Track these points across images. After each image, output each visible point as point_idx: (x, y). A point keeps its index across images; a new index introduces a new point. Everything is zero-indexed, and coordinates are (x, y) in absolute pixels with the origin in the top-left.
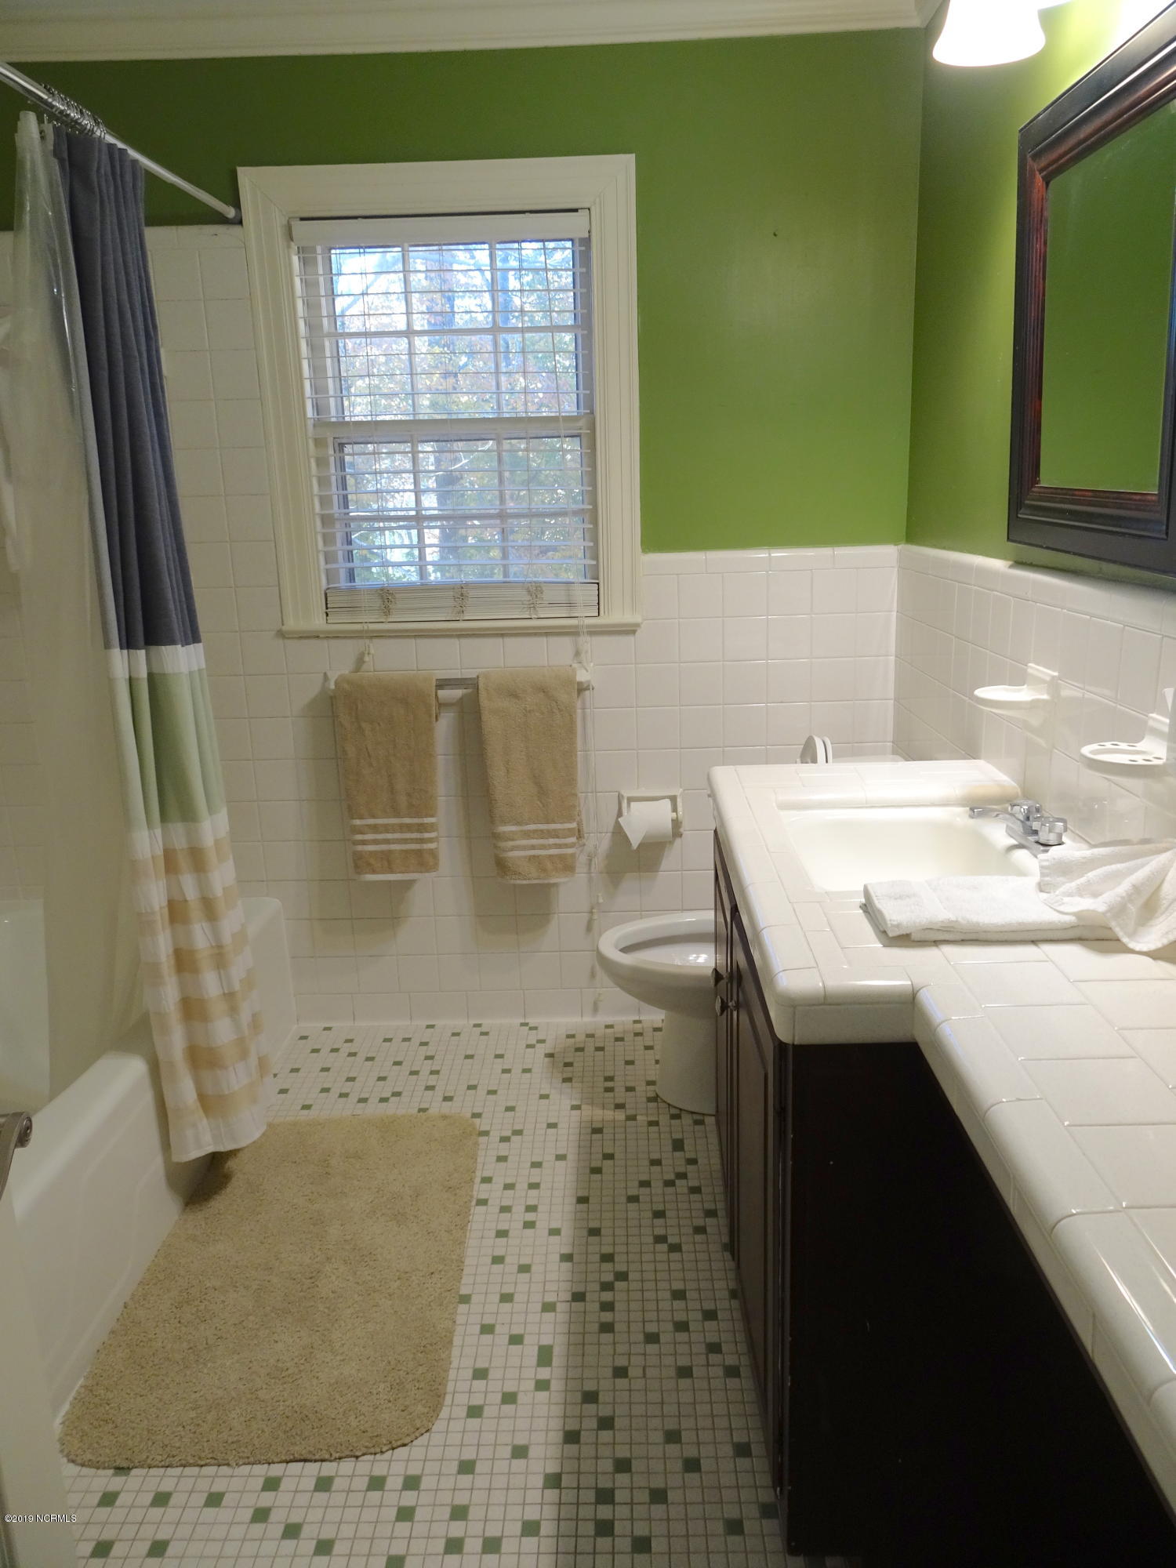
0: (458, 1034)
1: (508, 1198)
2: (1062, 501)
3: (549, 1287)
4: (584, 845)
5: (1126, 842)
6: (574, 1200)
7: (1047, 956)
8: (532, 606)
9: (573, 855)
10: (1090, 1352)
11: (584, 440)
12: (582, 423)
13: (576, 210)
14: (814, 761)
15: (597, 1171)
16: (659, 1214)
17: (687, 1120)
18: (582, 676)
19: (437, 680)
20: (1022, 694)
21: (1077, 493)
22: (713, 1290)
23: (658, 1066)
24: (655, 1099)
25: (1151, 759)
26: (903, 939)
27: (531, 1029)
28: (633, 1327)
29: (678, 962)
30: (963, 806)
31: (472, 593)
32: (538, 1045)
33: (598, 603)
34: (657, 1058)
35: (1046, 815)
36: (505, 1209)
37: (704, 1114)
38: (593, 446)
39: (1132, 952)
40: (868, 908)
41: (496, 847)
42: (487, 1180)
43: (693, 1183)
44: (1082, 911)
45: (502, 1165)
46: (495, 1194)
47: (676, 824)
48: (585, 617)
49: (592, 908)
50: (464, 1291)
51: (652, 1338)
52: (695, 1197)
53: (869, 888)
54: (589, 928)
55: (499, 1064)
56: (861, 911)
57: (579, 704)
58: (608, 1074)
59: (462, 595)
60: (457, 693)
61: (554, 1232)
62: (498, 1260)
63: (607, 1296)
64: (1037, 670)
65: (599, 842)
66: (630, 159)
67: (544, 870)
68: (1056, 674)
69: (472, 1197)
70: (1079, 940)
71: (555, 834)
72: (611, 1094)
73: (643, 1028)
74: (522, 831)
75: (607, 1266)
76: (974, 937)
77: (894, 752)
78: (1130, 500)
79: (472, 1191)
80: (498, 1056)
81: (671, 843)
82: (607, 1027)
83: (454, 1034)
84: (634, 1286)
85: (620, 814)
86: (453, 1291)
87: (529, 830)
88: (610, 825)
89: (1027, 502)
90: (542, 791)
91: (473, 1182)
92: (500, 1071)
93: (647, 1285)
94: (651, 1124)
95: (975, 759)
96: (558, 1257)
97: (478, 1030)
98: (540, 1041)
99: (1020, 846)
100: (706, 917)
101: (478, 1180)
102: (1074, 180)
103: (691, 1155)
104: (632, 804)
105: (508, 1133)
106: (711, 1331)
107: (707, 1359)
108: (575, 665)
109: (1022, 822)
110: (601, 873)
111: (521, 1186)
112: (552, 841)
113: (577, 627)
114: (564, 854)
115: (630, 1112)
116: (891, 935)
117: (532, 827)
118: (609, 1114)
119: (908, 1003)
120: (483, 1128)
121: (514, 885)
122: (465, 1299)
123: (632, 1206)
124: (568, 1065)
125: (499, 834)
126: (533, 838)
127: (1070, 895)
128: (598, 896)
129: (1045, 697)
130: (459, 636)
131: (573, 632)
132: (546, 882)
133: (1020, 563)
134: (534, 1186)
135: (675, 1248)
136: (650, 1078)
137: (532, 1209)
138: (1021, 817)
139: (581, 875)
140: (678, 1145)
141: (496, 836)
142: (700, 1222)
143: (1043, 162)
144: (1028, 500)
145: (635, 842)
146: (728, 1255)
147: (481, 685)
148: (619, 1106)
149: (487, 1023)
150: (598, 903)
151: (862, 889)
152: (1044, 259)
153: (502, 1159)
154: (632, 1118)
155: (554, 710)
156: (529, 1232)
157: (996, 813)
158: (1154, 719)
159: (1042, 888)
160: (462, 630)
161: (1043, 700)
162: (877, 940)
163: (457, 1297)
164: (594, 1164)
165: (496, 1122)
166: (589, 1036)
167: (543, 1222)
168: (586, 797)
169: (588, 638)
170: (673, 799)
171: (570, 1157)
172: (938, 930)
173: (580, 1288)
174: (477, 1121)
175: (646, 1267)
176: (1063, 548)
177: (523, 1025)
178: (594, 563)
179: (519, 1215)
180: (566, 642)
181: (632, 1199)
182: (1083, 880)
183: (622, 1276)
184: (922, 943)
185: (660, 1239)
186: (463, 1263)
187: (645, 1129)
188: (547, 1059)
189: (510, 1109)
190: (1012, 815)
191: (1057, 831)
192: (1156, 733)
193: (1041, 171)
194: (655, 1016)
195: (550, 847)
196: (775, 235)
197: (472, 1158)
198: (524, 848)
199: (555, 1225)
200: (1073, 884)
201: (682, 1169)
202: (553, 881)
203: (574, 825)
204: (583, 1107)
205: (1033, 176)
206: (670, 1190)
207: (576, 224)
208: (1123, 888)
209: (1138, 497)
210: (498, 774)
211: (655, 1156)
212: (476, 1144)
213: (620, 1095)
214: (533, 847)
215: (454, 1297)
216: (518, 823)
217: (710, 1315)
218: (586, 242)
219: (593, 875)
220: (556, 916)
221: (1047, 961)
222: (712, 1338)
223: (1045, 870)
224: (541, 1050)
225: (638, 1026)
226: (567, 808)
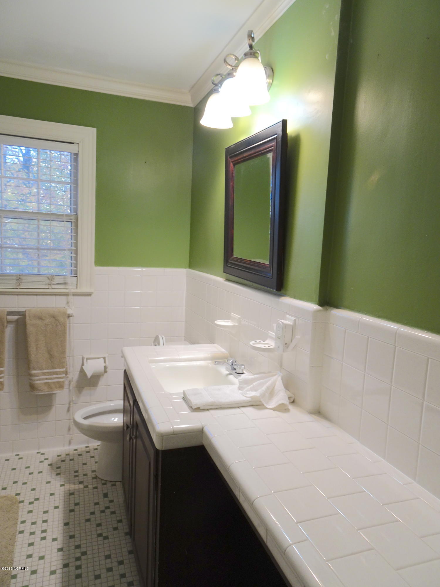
0: (8, 460)
1: (33, 528)
2: (241, 262)
3: (53, 564)
4: (68, 377)
5: (264, 373)
6: (63, 525)
7: (243, 412)
8: (50, 284)
9: (63, 382)
10: (266, 542)
11: (73, 224)
12: (72, 218)
13: (73, 143)
14: (159, 344)
15: (72, 511)
16: (99, 525)
17: (109, 485)
18: (69, 312)
19: (7, 312)
20: (229, 323)
21: (245, 260)
22: (122, 552)
23: (97, 464)
24: (96, 478)
25: (270, 346)
26: (198, 409)
27: (42, 454)
28: (90, 574)
29: (105, 422)
30: (211, 360)
31: (24, 278)
32: (45, 461)
33: (77, 284)
34: (96, 461)
35: (238, 363)
36: (32, 533)
37: (115, 482)
38: (77, 226)
39: (268, 408)
40: (185, 399)
41: (30, 379)
42: (23, 522)
43: (112, 510)
44: (252, 396)
45: (30, 514)
46: (27, 528)
47: (105, 368)
48: (71, 288)
49: (70, 402)
50: (14, 573)
51: (98, 577)
52: (113, 516)
53: (185, 392)
54: (68, 410)
55: (28, 471)
56: (182, 400)
57: (68, 322)
58: (76, 470)
59: (20, 278)
60: (16, 317)
61: (55, 540)
62: (29, 556)
63: (78, 563)
64: (234, 315)
65: (74, 376)
66: (94, 130)
67: (51, 388)
68: (240, 317)
69: (16, 530)
70: (252, 406)
71: (56, 373)
72: (77, 478)
73: (90, 449)
74: (42, 373)
75: (78, 550)
76: (220, 407)
77: (185, 340)
78: (261, 265)
79: (16, 528)
80: (27, 468)
81: (103, 375)
82: (75, 450)
83: (6, 460)
84: (90, 556)
85: (83, 364)
86: (8, 574)
87: (45, 372)
88: (79, 369)
89: (230, 261)
90: (51, 356)
91: (17, 524)
92: (28, 474)
93: (95, 555)
94: (94, 488)
95: (214, 343)
96: (56, 550)
97: (18, 457)
98: (45, 459)
99: (231, 374)
100: (120, 403)
101: (19, 523)
102: (242, 167)
103: (111, 499)
104: (88, 360)
105: (32, 500)
106: (122, 569)
107: (120, 581)
108: (67, 307)
109: (231, 366)
110: (74, 388)
111: (39, 522)
112: (55, 376)
113: (68, 293)
114: (60, 381)
115: (85, 484)
116: (194, 408)
117: (46, 371)
118: (77, 486)
119: (201, 432)
120: (21, 500)
121: (37, 395)
122: (14, 577)
123: (88, 523)
124: (59, 468)
125: (32, 374)
126: (47, 375)
127: (248, 391)
128: (73, 397)
129: (237, 324)
130: (17, 295)
131: (67, 295)
132: (52, 393)
133: (228, 280)
134: (45, 521)
135: (106, 538)
136: (93, 470)
137: (44, 531)
138: (231, 364)
139: (66, 389)
140: (106, 495)
141: (30, 375)
142: (115, 526)
143: (233, 160)
144: (230, 260)
145: (89, 375)
146: (128, 537)
147: (27, 315)
148: (81, 483)
149: (21, 454)
150: (73, 400)
151: (182, 392)
152: (233, 187)
153: (30, 512)
154: (86, 487)
155: (58, 325)
156: (44, 541)
157: (222, 363)
158: (270, 333)
159: (240, 388)
160: (19, 292)
161: (236, 325)
162: (189, 410)
163: (10, 576)
164: (71, 508)
165: (27, 496)
166: (67, 455)
167: (49, 536)
168: (69, 358)
169: (72, 297)
170: (104, 358)
171: (60, 507)
172: (209, 405)
173: (67, 562)
174: (18, 497)
175: (94, 548)
176: (242, 277)
177: (38, 453)
178: (76, 269)
179: (39, 535)
180: (64, 298)
181: (88, 520)
182: (252, 386)
183: (84, 553)
184: (204, 410)
185: (100, 535)
186: (13, 560)
187: (91, 491)
188: (49, 466)
189: (33, 490)
190: (228, 363)
191: (242, 369)
192: (271, 338)
193: (232, 162)
194: (95, 444)
195: (54, 378)
196: (145, 162)
197: (17, 513)
198: (43, 379)
199: (55, 537)
200: (249, 387)
201: (107, 505)
202: (54, 392)
203: (64, 370)
204: (65, 485)
205: (230, 163)
206: (103, 514)
207: (74, 148)
208: (264, 388)
209: (263, 265)
210: (32, 350)
211: (96, 501)
212: (18, 507)
213: (81, 478)
214: (47, 379)
215: (9, 577)
216: (41, 370)
217: (121, 563)
218: (76, 155)
219: (70, 389)
220: (55, 406)
221: (243, 414)
222: (122, 572)
223: (240, 383)
224: (46, 463)
225: (88, 448)
226: (62, 364)
